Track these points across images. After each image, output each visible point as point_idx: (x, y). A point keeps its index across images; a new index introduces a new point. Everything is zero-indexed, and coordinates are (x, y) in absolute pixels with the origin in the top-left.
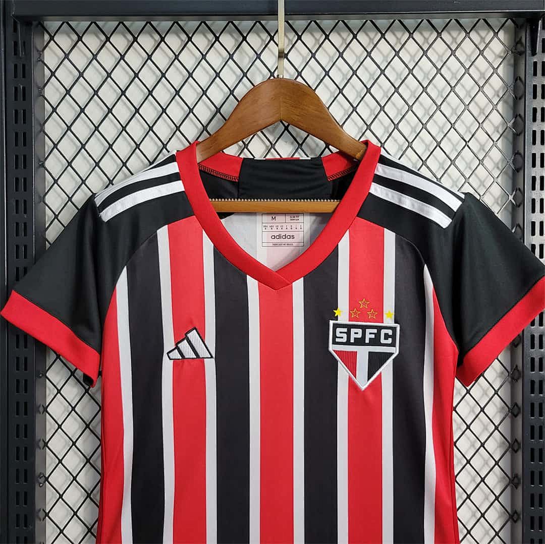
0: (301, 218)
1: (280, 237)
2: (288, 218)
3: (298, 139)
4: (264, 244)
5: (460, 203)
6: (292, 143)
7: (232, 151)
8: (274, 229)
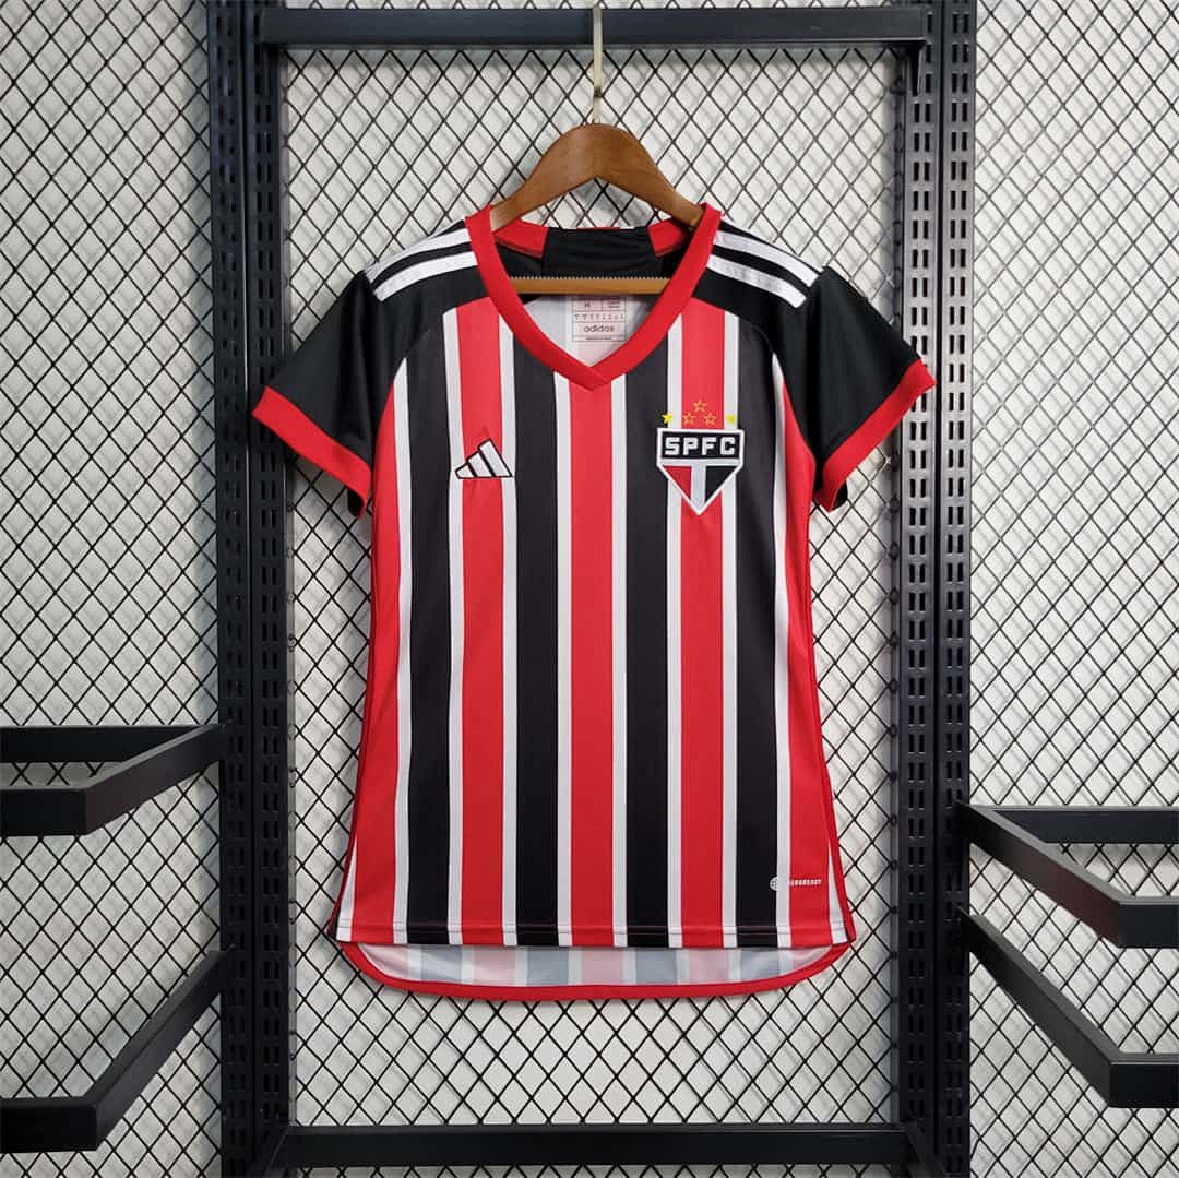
0: (622, 305)
1: (595, 328)
2: (606, 304)
3: (619, 206)
4: (575, 339)
5: (815, 276)
6: (611, 211)
7: (532, 218)
8: (588, 319)
